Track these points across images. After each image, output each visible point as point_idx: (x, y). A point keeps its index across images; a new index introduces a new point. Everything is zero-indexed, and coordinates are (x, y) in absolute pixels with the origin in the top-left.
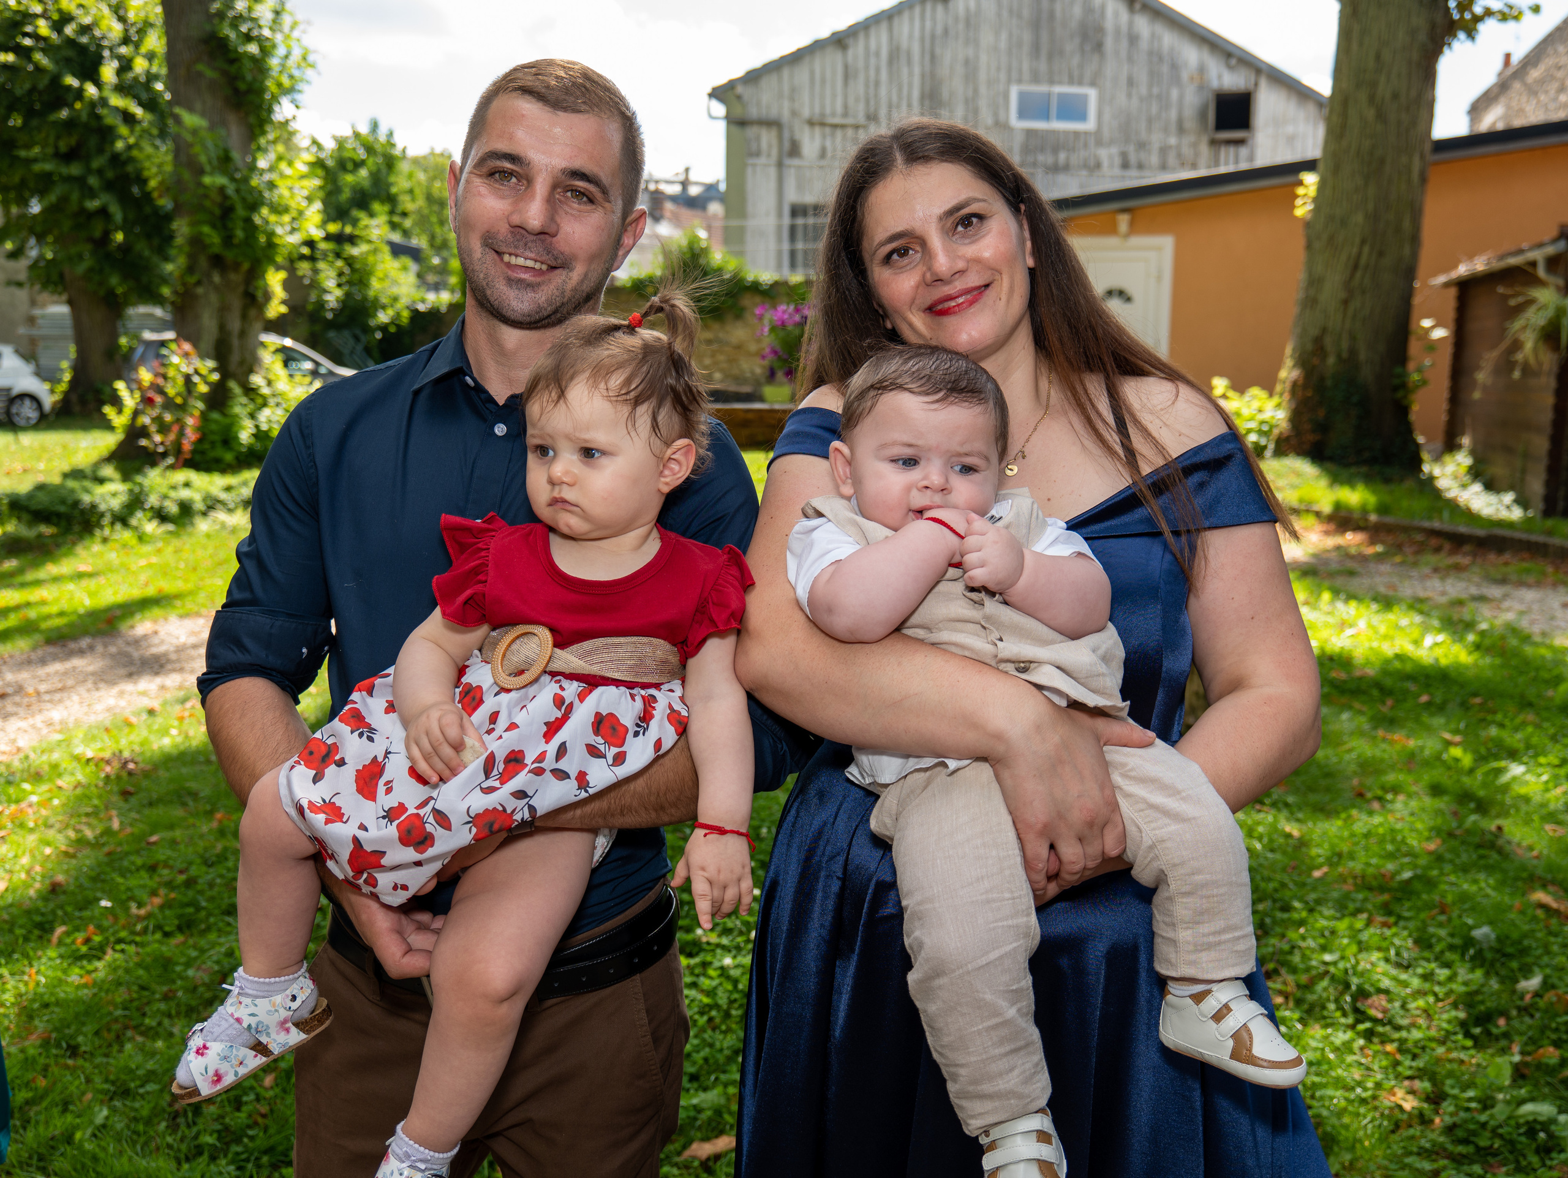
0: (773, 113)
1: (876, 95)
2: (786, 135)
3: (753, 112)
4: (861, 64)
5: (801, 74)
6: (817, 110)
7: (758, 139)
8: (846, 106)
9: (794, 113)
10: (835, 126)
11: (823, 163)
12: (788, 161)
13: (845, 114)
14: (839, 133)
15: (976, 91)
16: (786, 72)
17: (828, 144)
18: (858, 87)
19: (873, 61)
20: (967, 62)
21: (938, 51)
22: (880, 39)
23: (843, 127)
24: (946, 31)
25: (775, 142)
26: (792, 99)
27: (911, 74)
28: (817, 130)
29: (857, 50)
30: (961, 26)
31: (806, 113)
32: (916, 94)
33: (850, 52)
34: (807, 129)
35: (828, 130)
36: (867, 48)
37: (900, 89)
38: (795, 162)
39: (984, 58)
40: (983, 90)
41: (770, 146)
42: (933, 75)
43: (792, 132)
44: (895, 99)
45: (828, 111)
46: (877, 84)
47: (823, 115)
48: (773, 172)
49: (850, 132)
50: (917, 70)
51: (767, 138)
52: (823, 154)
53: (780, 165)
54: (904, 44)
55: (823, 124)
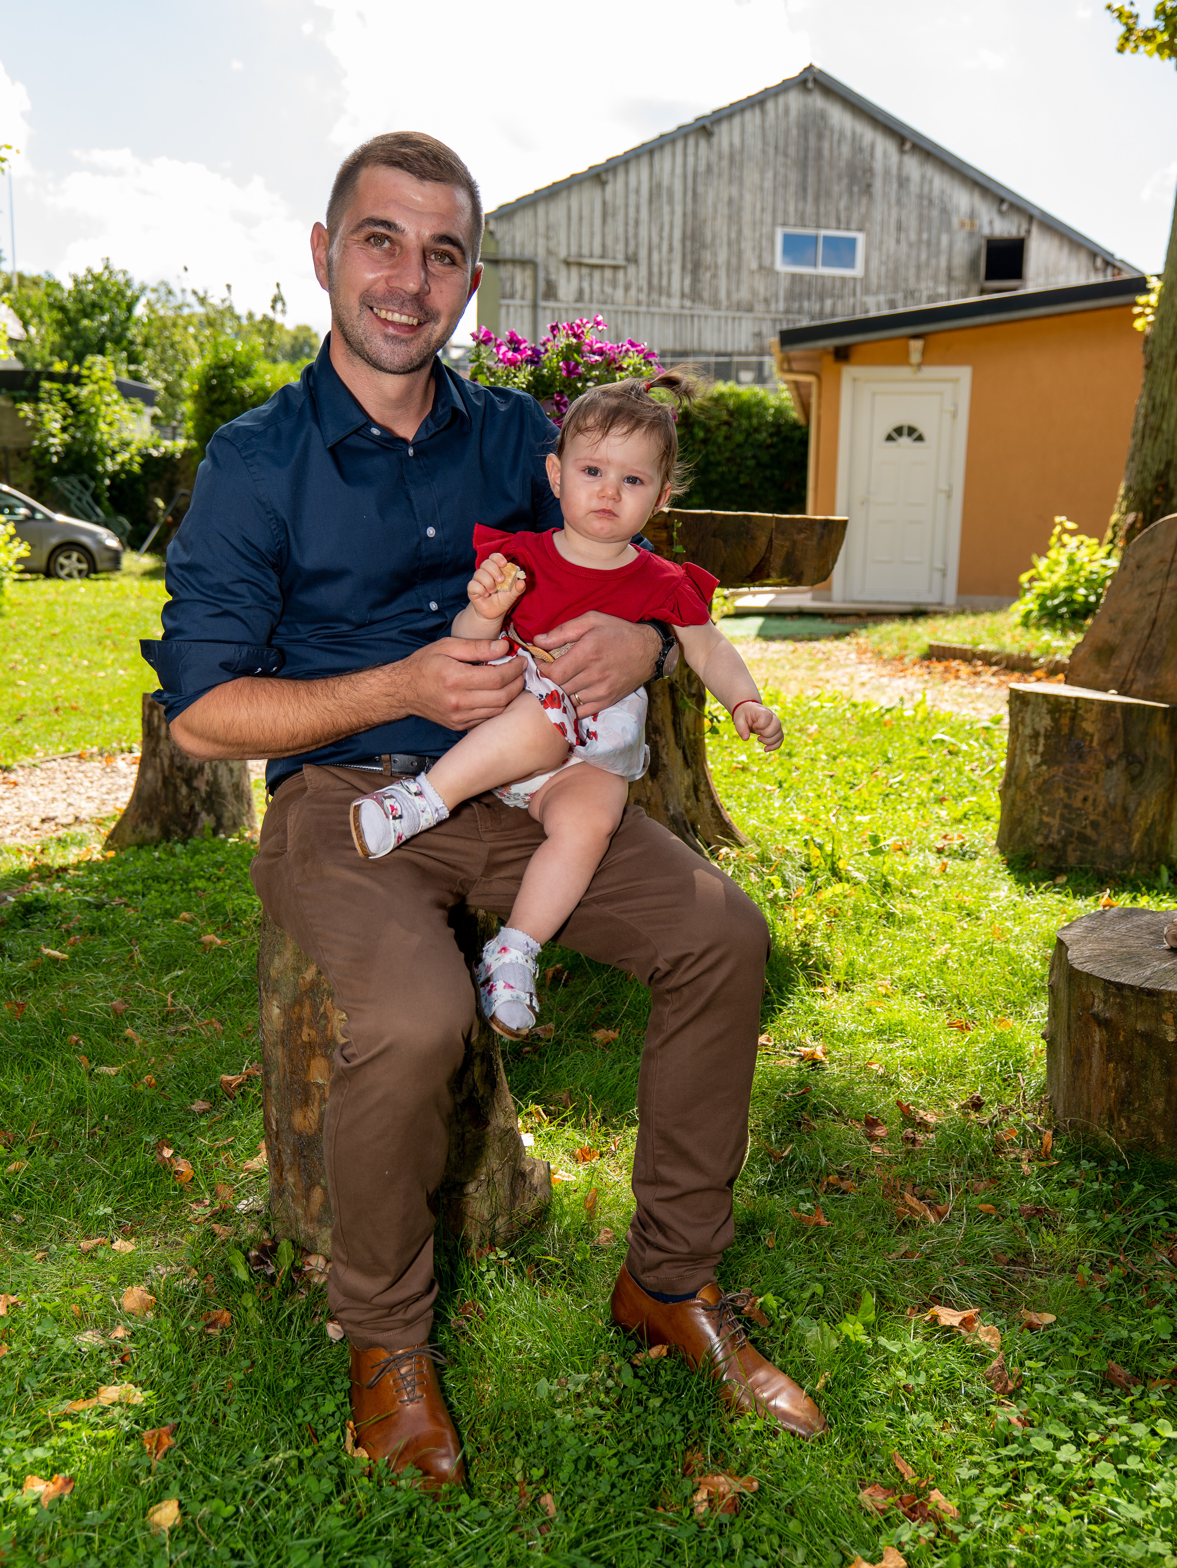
0: (528, 253)
1: (636, 236)
2: (541, 275)
3: (507, 251)
4: (620, 202)
5: (557, 211)
6: (574, 249)
7: (513, 279)
8: (604, 246)
9: (549, 252)
10: (593, 267)
11: (579, 305)
12: (542, 303)
13: (603, 257)
14: (597, 274)
15: (740, 232)
16: (541, 209)
17: (586, 285)
18: (617, 226)
19: (632, 197)
20: (730, 201)
21: (700, 189)
22: (640, 175)
23: (602, 267)
24: (709, 169)
25: (529, 282)
26: (548, 238)
27: (672, 213)
28: (574, 271)
29: (616, 187)
30: (725, 163)
31: (563, 253)
32: (677, 234)
33: (609, 188)
34: (563, 268)
35: (585, 271)
36: (627, 184)
37: (661, 229)
38: (551, 304)
39: (748, 197)
40: (747, 232)
41: (524, 288)
42: (695, 214)
43: (548, 272)
44: (655, 239)
45: (585, 251)
46: (637, 223)
47: (580, 255)
48: (527, 313)
49: (608, 273)
50: (679, 209)
51: (521, 278)
52: (580, 298)
53: (535, 306)
54: (665, 183)
55: (580, 265)
